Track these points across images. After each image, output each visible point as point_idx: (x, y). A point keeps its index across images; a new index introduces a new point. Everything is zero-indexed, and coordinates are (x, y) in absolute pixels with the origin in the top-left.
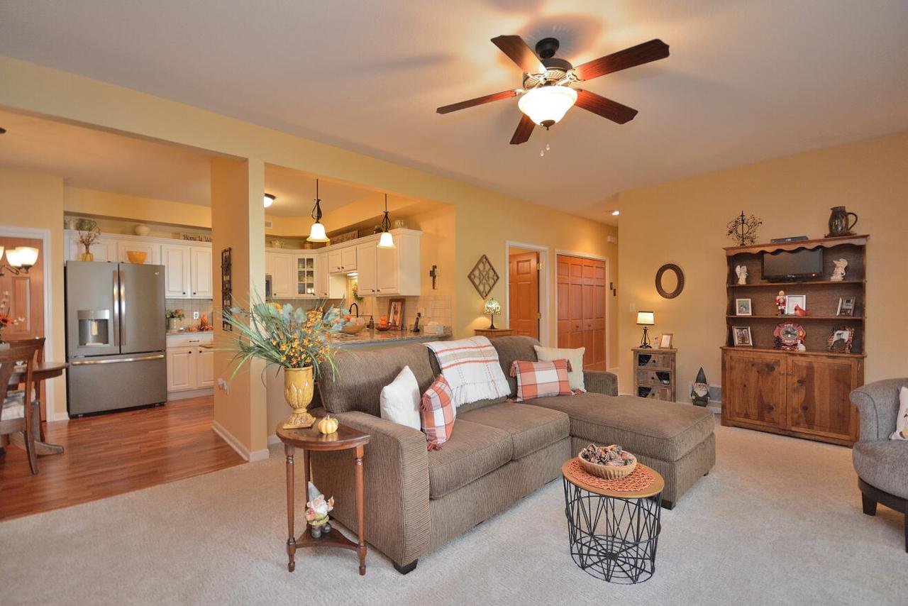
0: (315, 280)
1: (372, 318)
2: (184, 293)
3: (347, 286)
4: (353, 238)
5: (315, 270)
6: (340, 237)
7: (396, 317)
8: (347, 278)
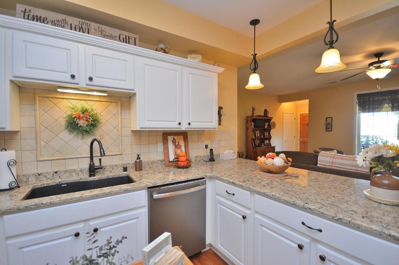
1: (138, 157)
7: (179, 151)
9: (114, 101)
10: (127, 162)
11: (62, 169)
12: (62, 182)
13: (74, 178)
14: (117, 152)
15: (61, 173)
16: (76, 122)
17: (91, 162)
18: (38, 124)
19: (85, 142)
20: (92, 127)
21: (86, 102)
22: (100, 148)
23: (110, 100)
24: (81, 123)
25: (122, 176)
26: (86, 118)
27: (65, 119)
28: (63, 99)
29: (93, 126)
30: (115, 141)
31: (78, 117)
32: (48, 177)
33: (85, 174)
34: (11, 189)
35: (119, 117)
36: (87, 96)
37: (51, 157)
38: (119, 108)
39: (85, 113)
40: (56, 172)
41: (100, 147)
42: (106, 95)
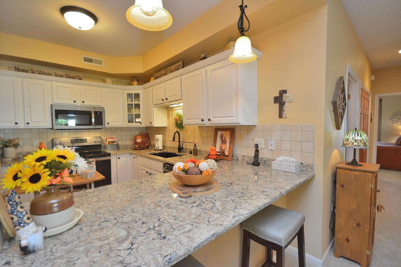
0: (142, 111)
1: (195, 146)
2: (16, 123)
3: (168, 116)
4: (178, 69)
5: (141, 103)
6: (163, 72)
7: (224, 146)
8: (168, 109)
14: (192, 141)
16: (176, 122)
17: (179, 144)
18: (170, 123)
31: (176, 119)
32: (172, 149)
40: (174, 147)
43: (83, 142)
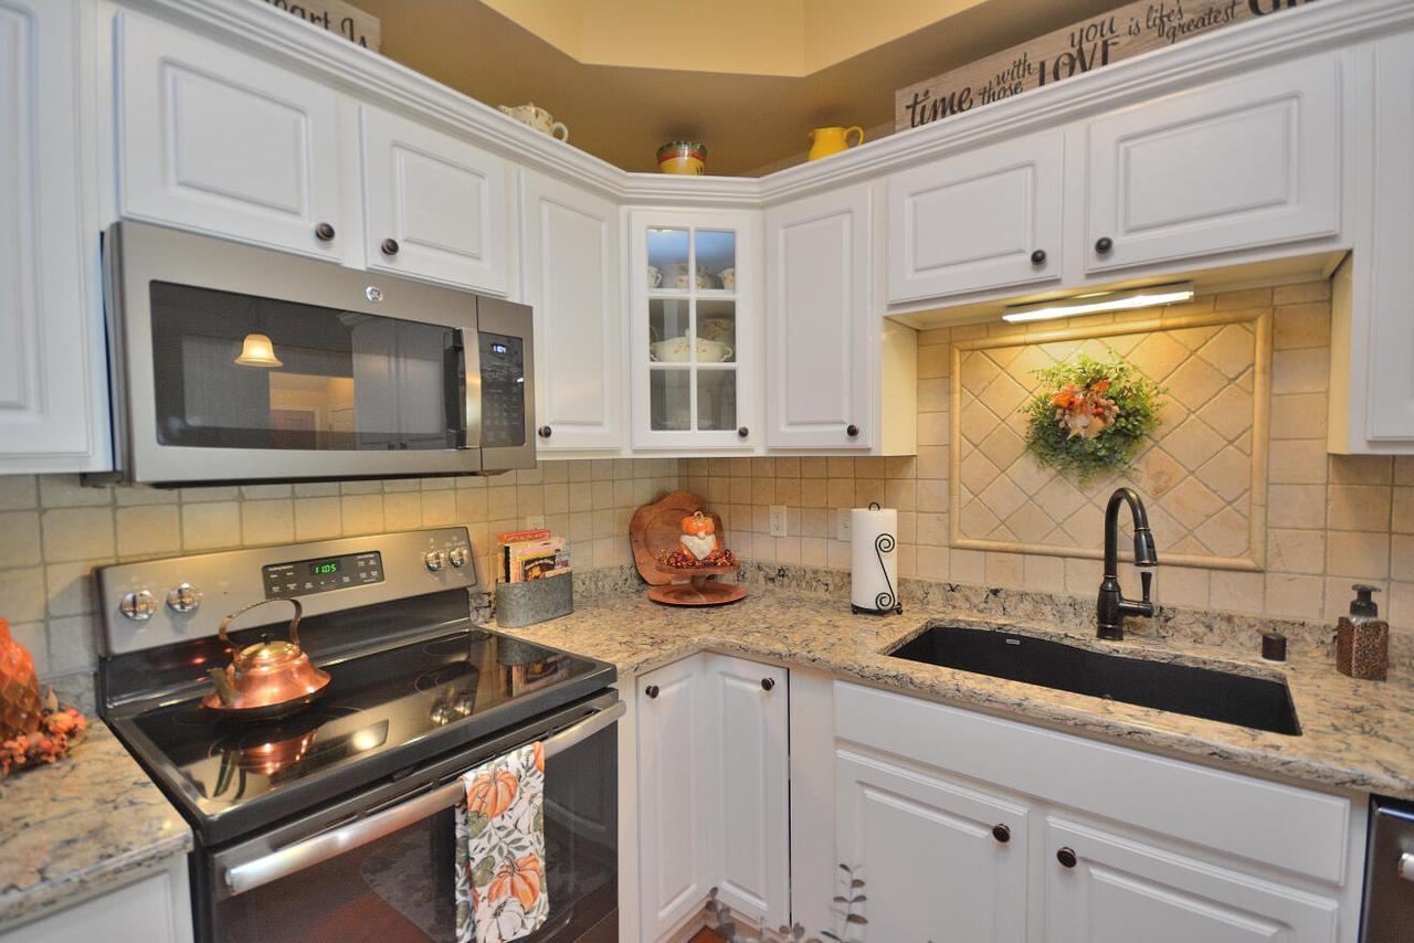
0: (746, 355)
5: (745, 295)
9: (1228, 316)
10: (1296, 616)
11: (1013, 586)
12: (1008, 628)
13: (1046, 627)
14: (1236, 557)
15: (1008, 596)
16: (1062, 425)
17: (1106, 579)
18: (957, 435)
19: (1095, 500)
20: (1120, 440)
21: (1102, 342)
22: (1137, 531)
23: (1211, 317)
24: (1080, 424)
25: (1248, 674)
26: (1097, 405)
27: (1029, 417)
28: (1026, 344)
29: (1126, 435)
30: (1230, 503)
31: (1066, 405)
32: (975, 600)
33: (1086, 622)
34: (880, 613)
35: (1258, 388)
36: (1109, 320)
37: (984, 539)
38: (1259, 344)
39: (1095, 388)
40: (995, 592)
41: (1137, 525)
42: (1185, 295)
43: (361, 582)
